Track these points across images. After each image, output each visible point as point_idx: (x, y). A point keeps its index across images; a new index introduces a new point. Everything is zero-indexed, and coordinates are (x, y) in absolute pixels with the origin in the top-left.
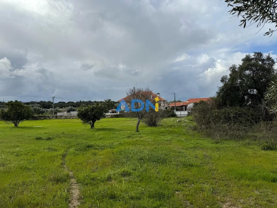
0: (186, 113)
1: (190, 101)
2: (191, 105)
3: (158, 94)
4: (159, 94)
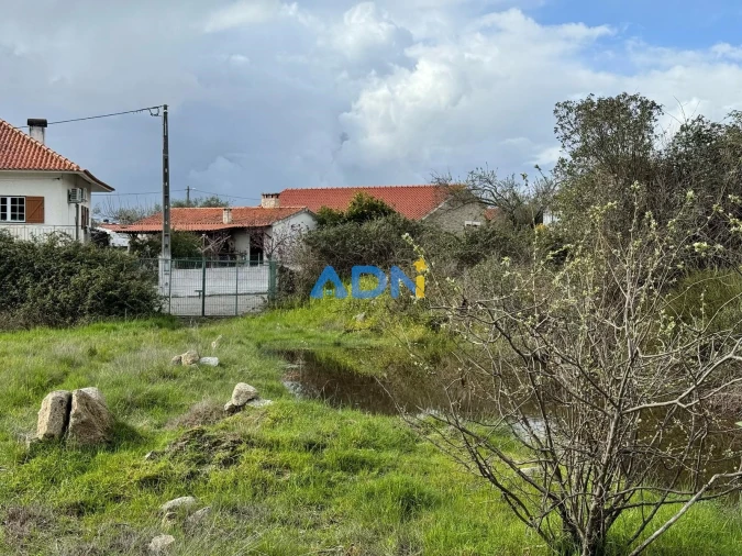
0: (256, 280)
1: (289, 199)
2: (291, 230)
3: (32, 123)
4: (42, 124)
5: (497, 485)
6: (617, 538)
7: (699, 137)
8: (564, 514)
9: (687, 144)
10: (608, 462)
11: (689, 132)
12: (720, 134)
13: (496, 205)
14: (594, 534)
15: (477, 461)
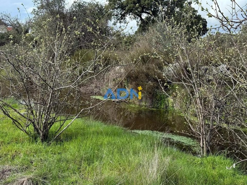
5: (10, 117)
6: (52, 132)
7: (79, 5)
8: (34, 126)
9: (76, 8)
10: (49, 107)
11: (76, 3)
12: (86, 5)
13: (11, 26)
14: (45, 131)
15: (2, 110)
